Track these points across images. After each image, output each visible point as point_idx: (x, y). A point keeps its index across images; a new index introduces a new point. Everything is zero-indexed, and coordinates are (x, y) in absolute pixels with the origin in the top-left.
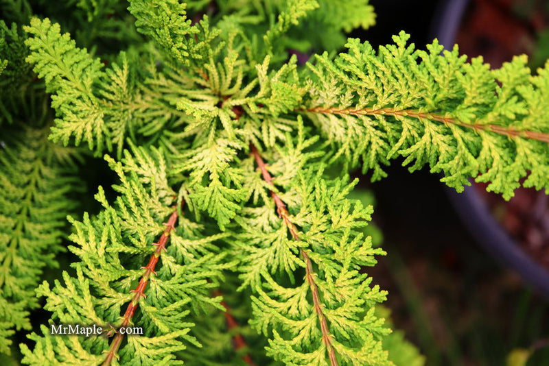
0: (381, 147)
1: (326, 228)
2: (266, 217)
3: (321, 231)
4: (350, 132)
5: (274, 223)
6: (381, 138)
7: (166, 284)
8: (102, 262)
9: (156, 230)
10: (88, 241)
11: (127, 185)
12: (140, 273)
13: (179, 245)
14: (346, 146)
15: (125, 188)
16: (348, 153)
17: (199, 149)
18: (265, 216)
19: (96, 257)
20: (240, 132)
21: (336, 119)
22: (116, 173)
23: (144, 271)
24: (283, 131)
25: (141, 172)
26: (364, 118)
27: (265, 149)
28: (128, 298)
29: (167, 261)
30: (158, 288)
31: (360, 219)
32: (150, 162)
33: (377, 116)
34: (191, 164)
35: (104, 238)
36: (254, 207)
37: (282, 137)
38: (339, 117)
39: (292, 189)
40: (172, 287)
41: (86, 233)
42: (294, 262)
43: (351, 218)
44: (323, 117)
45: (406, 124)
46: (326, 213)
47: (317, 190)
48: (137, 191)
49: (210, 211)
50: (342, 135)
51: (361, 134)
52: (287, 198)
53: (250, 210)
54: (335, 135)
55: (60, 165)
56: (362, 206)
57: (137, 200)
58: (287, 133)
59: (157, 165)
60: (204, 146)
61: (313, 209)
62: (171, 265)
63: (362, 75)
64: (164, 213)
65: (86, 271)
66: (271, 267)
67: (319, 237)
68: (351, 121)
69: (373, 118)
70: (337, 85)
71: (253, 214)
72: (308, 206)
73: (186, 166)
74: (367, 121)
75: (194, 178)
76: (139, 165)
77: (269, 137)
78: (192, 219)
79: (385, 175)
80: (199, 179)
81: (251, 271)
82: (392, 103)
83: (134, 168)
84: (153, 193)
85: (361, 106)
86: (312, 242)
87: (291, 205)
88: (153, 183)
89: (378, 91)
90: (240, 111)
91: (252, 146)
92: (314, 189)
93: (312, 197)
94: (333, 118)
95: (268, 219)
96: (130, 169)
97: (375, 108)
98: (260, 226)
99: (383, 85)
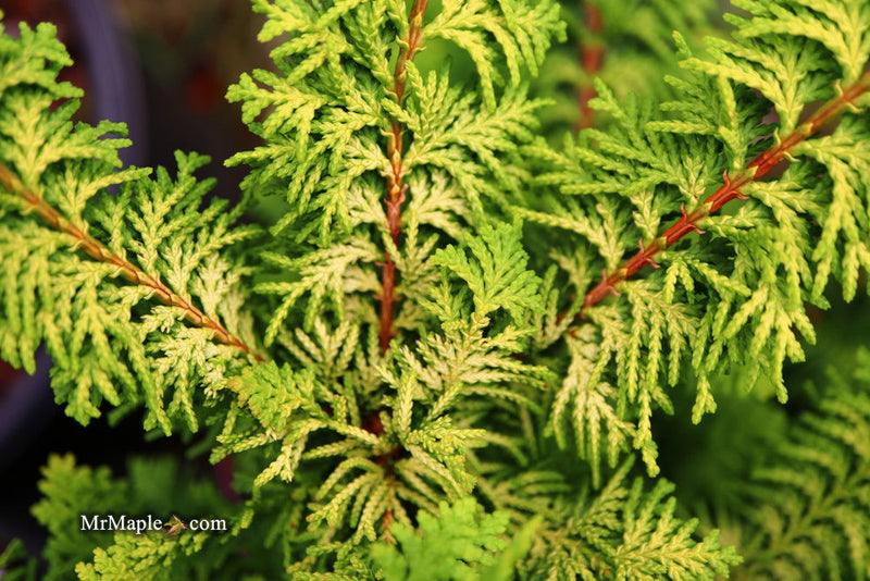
0: (151, 200)
1: (334, 110)
2: (430, 200)
3: (347, 111)
4: (192, 262)
5: (423, 181)
6: (141, 215)
7: (673, 176)
8: (770, 275)
9: (637, 290)
10: (774, 331)
11: (645, 399)
12: (710, 221)
13: (613, 240)
14: (216, 243)
15: (651, 394)
16: (219, 230)
17: (481, 391)
18: (431, 203)
19: (775, 291)
20: (389, 378)
21: (204, 300)
22: (652, 430)
23: (700, 223)
24: (312, 336)
25: (607, 410)
26: (149, 266)
27: (365, 328)
28: (758, 188)
29: (648, 221)
30: (693, 177)
31: (261, 85)
32: (580, 418)
33: (122, 254)
34: (510, 371)
35: (740, 319)
36: (441, 232)
37: (321, 329)
38: (196, 300)
39: (356, 222)
40: (668, 167)
41: (769, 349)
42: (425, 84)
43: (277, 97)
44: (227, 321)
45: (74, 205)
46: (316, 137)
47: (310, 188)
48: (632, 376)
49: (524, 263)
50: (211, 266)
51: (176, 244)
52: (375, 214)
53: (453, 230)
54: (225, 276)
55: (743, 520)
56: (244, 108)
57: (643, 360)
58: (308, 329)
59: (570, 406)
60: (468, 392)
61: (336, 159)
62: (646, 210)
63: (100, 339)
64: (607, 313)
65: (807, 277)
66: (472, 106)
67: (355, 101)
68: (178, 279)
69: (132, 255)
70: (161, 354)
71: (451, 221)
72: (344, 170)
73: (521, 373)
74: (148, 257)
75: (519, 340)
76: (603, 422)
77: (344, 342)
78: (563, 276)
79: (179, 154)
80: (510, 332)
81: (512, 120)
82: (76, 258)
83: (614, 422)
84: (605, 358)
85: (141, 289)
86: (373, 101)
87: (374, 195)
88: (597, 376)
89: (89, 293)
90: (369, 421)
91: (384, 344)
92: (315, 195)
93: (327, 183)
94: (209, 307)
95: (429, 196)
96: (622, 425)
97: (116, 271)
98: (450, 192)
99: (73, 300)
